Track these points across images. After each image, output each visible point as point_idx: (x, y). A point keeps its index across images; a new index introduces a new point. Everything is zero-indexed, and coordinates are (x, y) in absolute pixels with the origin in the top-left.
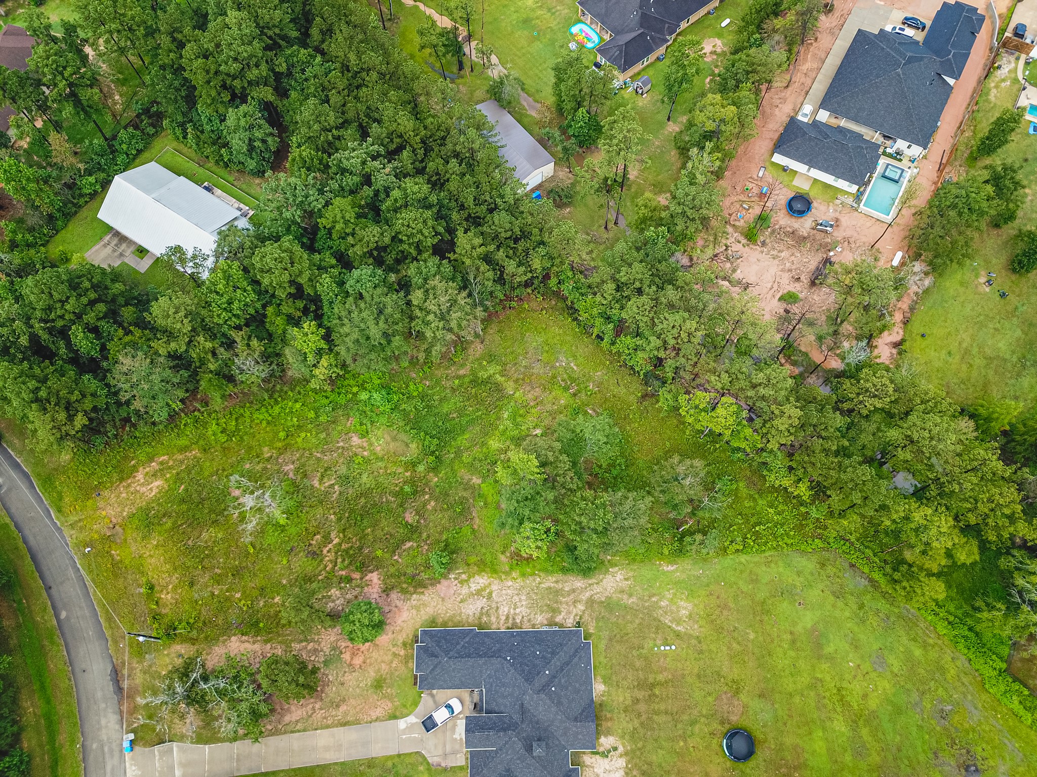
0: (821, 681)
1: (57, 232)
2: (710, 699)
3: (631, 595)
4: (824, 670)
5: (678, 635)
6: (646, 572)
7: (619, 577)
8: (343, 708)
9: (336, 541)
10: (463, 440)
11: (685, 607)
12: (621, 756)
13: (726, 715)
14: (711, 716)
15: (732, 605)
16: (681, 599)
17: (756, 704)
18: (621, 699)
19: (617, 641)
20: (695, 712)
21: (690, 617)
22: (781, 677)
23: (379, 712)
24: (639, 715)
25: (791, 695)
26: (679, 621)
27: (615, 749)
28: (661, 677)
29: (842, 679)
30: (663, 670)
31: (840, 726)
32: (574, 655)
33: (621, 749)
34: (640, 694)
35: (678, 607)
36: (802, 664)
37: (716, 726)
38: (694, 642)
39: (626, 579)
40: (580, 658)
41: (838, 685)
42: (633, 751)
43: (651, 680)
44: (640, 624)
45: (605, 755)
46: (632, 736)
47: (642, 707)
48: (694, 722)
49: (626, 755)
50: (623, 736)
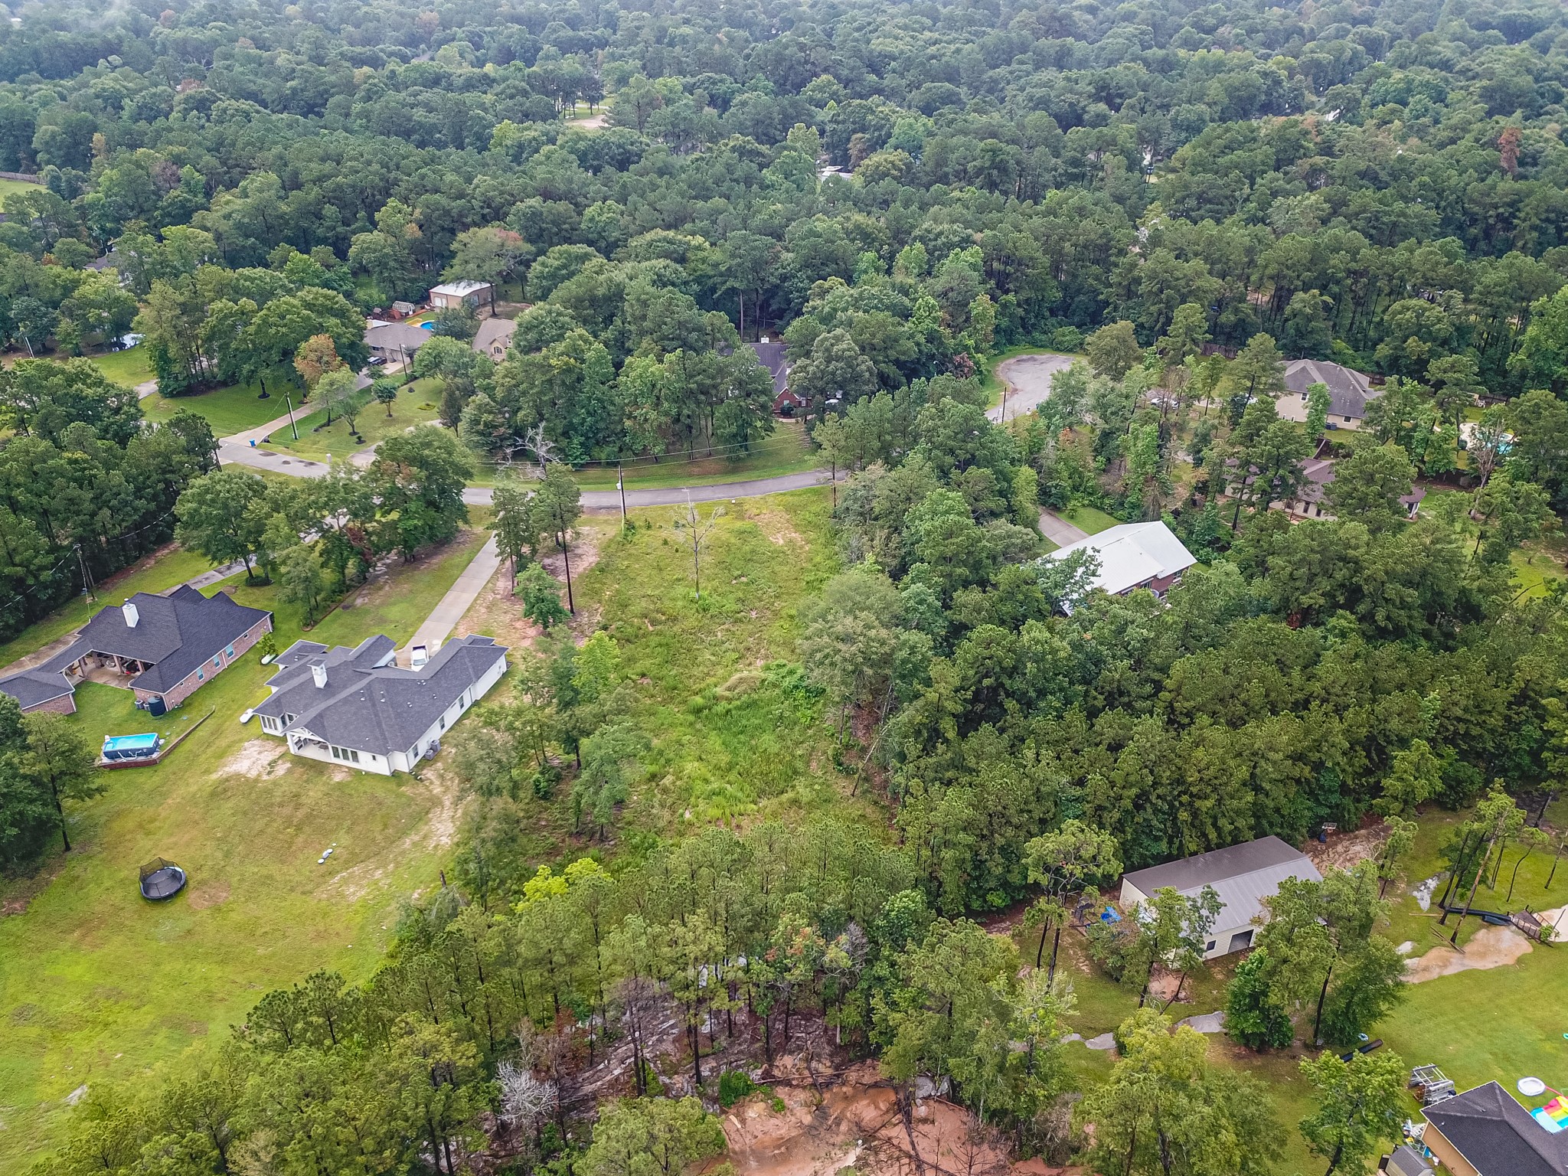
0: (138, 1008)
2: (236, 878)
3: (415, 844)
4: (146, 1017)
5: (331, 873)
6: (431, 869)
7: (445, 840)
8: (484, 611)
9: (651, 628)
11: (356, 893)
12: (259, 775)
13: (205, 888)
14: (218, 873)
15: (315, 945)
16: (369, 894)
17: (187, 923)
18: (311, 793)
19: (372, 809)
20: (236, 860)
21: (342, 896)
22: (186, 963)
24: (281, 805)
25: (158, 965)
26: (346, 881)
27: (269, 773)
28: (300, 839)
29: (116, 1035)
30: (307, 844)
31: (69, 1005)
33: (265, 777)
34: (300, 814)
35: (362, 887)
36: (178, 994)
37: (204, 875)
38: (308, 888)
39: (436, 847)
41: (114, 1027)
42: (253, 787)
43: (306, 829)
44: (374, 840)
45: (272, 764)
46: (268, 792)
47: (287, 811)
48: (227, 855)
49: (256, 780)
50: (275, 783)
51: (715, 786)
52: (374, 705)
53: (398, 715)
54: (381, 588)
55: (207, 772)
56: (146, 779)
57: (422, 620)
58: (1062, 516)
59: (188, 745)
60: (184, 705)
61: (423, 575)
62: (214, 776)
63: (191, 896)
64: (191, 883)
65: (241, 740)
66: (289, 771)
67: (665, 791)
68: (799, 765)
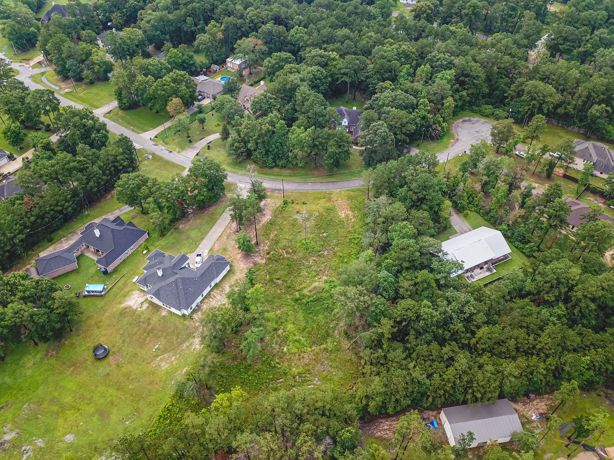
0: (89, 404)
1: (482, 217)
2: (125, 353)
3: (187, 347)
4: (91, 409)
5: (157, 356)
6: (191, 359)
7: (198, 347)
8: (225, 238)
9: (285, 255)
10: (301, 315)
11: (165, 366)
12: (137, 308)
13: (115, 355)
14: (120, 350)
15: (149, 387)
16: (169, 367)
17: (108, 370)
18: (154, 319)
19: (174, 330)
20: (126, 345)
21: (159, 366)
22: (106, 388)
23: (216, 246)
24: (143, 323)
25: (97, 387)
26: (162, 360)
27: (141, 307)
28: (148, 339)
29: (81, 415)
30: (151, 341)
31: (68, 399)
32: (179, 301)
33: (139, 309)
34: (149, 327)
35: (167, 363)
36: (102, 401)
37: (115, 349)
38: (149, 361)
39: (194, 349)
40: (177, 303)
41: (81, 411)
42: (135, 313)
43: (151, 335)
44: (173, 343)
45: (142, 303)
46: (139, 316)
47: (145, 325)
48: (124, 342)
49: (136, 310)
50: (142, 312)
51: (297, 338)
52: (177, 289)
53: (186, 294)
54: (189, 221)
55: (120, 303)
56: (100, 303)
57: (202, 239)
58: (461, 215)
59: (115, 289)
60: (115, 270)
61: (206, 215)
62: (122, 306)
63: (110, 358)
64: (111, 353)
65: (132, 290)
66: (148, 308)
67: (279, 336)
68: (330, 331)
